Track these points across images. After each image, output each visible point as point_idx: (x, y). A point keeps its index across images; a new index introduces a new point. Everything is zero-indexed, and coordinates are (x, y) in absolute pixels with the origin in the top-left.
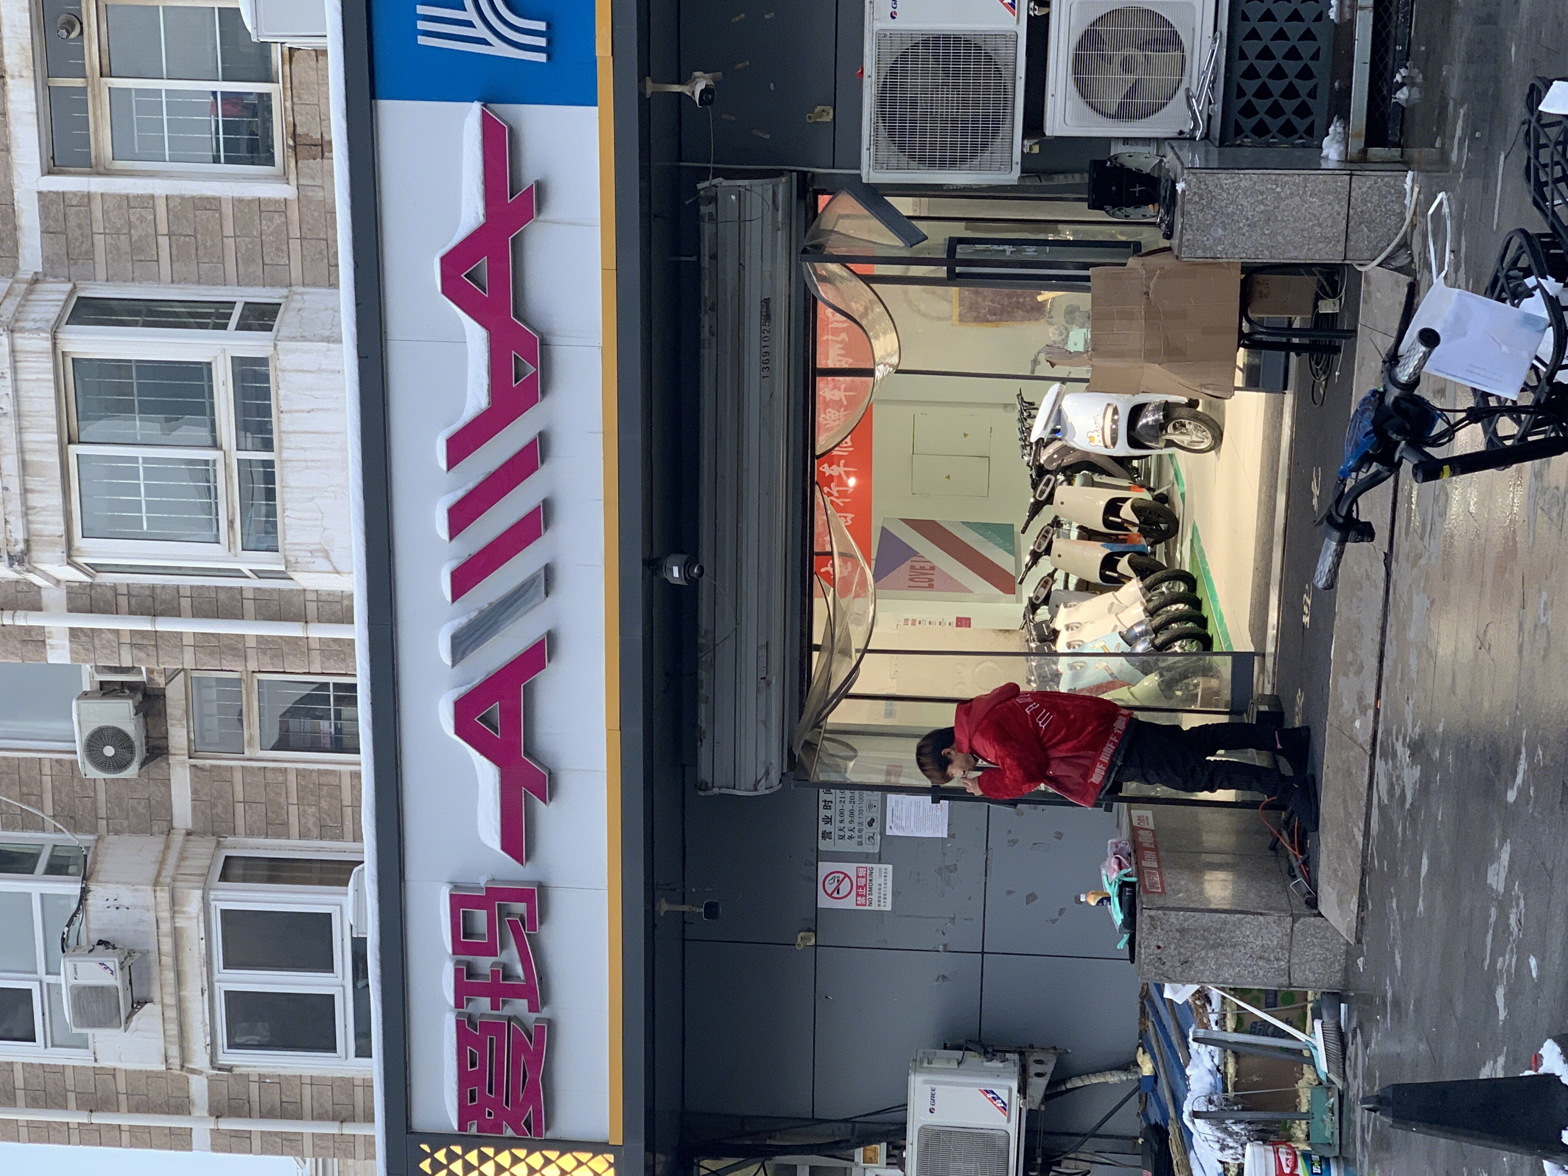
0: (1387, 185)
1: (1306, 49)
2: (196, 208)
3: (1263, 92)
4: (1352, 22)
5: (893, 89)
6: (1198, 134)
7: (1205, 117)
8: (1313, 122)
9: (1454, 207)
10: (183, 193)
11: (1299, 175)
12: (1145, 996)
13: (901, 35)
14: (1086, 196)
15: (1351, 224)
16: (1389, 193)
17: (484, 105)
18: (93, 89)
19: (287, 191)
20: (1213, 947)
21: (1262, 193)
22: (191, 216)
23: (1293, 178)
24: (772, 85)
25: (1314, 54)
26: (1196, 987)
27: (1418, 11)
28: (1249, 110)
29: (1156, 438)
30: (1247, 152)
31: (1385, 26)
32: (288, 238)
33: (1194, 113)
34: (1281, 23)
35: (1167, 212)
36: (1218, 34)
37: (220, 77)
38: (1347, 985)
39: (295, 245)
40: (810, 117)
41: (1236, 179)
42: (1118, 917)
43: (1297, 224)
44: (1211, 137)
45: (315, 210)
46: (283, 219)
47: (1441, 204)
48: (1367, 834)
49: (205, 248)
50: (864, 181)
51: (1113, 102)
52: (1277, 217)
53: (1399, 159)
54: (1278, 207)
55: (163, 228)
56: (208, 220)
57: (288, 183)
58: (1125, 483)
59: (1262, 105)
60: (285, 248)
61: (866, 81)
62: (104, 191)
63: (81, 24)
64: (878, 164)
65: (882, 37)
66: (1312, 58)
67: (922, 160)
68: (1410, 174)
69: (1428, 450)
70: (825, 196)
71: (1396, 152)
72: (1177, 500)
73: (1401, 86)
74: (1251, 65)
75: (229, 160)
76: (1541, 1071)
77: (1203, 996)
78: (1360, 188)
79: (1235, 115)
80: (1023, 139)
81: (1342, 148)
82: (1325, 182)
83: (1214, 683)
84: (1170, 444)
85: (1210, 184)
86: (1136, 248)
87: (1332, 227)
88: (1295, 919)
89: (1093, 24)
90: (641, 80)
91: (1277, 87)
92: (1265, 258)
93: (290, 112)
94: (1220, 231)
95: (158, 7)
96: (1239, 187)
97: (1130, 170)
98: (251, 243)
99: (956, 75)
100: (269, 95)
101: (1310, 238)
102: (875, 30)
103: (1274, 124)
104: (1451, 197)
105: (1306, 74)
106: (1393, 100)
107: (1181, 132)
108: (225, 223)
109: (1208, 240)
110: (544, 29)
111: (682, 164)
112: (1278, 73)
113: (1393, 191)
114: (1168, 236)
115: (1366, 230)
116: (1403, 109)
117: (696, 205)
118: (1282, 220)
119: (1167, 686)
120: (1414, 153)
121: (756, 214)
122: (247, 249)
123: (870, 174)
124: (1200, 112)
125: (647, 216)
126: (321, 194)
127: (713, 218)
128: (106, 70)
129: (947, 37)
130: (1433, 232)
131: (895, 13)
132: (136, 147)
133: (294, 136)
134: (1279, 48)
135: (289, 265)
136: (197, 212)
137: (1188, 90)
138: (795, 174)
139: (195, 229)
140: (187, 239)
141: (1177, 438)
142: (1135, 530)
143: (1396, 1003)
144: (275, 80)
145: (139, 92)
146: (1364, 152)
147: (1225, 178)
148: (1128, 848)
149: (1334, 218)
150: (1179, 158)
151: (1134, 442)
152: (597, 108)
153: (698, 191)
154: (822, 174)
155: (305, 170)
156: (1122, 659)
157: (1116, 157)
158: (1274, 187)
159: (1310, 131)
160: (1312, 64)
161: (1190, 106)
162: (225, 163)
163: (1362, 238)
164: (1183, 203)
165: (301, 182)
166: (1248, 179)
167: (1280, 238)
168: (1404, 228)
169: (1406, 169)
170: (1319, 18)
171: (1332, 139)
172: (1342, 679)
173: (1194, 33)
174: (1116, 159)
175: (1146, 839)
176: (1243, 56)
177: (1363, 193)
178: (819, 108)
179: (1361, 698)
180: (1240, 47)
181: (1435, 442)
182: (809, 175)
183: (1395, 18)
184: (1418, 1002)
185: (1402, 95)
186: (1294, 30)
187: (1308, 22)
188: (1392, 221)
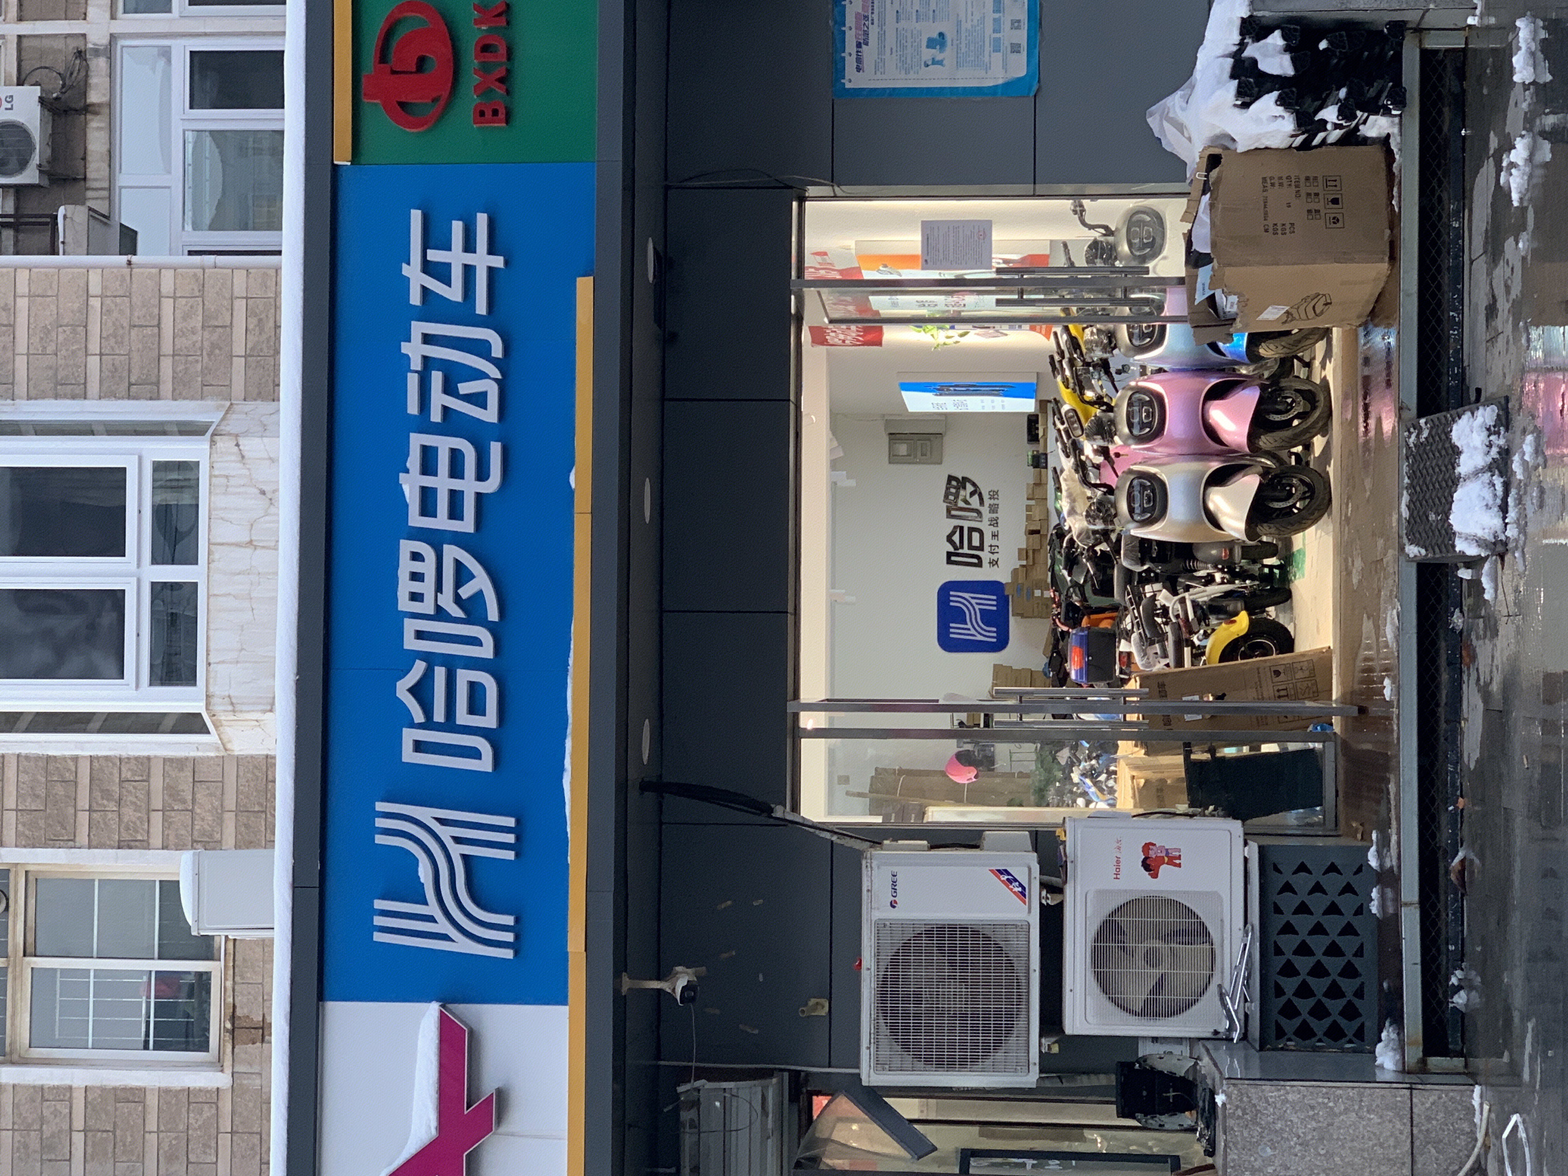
0: (1451, 1099)
1: (1348, 944)
2: (117, 1100)
3: (1304, 991)
4: (1397, 917)
5: (895, 982)
6: (1235, 1036)
7: (1242, 1017)
8: (1363, 1025)
9: (1531, 1134)
10: (104, 1083)
11: (1353, 1088)
13: (903, 925)
14: (1114, 1099)
15: (1417, 1143)
16: (1456, 1109)
17: (443, 1006)
18: (14, 970)
19: (221, 1080)
21: (1313, 1108)
22: (110, 1108)
23: (1346, 1091)
24: (761, 976)
25: (1357, 951)
27: (1469, 908)
28: (1289, 1011)
30: (1291, 1057)
31: (1434, 923)
32: (218, 1133)
33: (1228, 1011)
34: (1318, 916)
35: (1207, 1127)
36: (1249, 926)
37: (156, 955)
39: (225, 1140)
40: (803, 1012)
41: (1282, 1092)
43: (1355, 1144)
44: (1250, 1037)
45: (250, 1101)
46: (214, 1111)
47: (1516, 1127)
49: (124, 1145)
50: (864, 1083)
51: (1138, 996)
52: (1332, 1135)
53: (1462, 1070)
54: (1332, 1124)
55: (79, 1124)
56: (130, 1113)
57: (222, 1071)
59: (1304, 1006)
60: (213, 1145)
61: (865, 973)
62: (16, 1082)
63: (7, 899)
64: (880, 1065)
65: (881, 927)
66: (1355, 955)
67: (928, 1061)
68: (1477, 1089)
70: (820, 1097)
71: (1459, 1063)
73: (1457, 989)
74: (1289, 961)
75: (158, 1046)
78: (1423, 1104)
79: (1275, 1015)
80: (1041, 1036)
81: (1398, 1057)
82: (1383, 1096)
85: (1254, 1096)
86: (1174, 1164)
87: (1395, 1147)
89: (1112, 915)
90: (617, 975)
91: (1319, 985)
93: (230, 992)
94: (1268, 1150)
95: (94, 880)
96: (1287, 1101)
97: (1162, 1072)
98: (175, 1138)
99: (964, 968)
100: (208, 974)
101: (1371, 1159)
102: (874, 919)
103: (1319, 1026)
104: (1527, 1119)
105: (1350, 971)
106: (1451, 1005)
107: (1216, 1032)
108: (148, 1117)
109: (1256, 1160)
110: (512, 923)
111: (662, 1063)
112: (1319, 971)
113: (1460, 1107)
115: (1433, 1151)
116: (1463, 1015)
117: (676, 1111)
118: (1338, 1139)
120: (1480, 1063)
121: (743, 1122)
122: (171, 1145)
123: (870, 1076)
124: (1236, 1012)
125: (620, 1125)
126: (258, 1082)
127: (695, 1125)
128: (30, 949)
129: (952, 928)
130: (1509, 1157)
131: (896, 902)
132: (57, 1033)
133: (233, 1018)
134: (1319, 944)
135: (216, 1163)
136: (118, 1105)
137: (1220, 987)
138: (786, 1074)
139: (115, 1123)
140: (105, 1135)
144: (216, 956)
145: (65, 972)
146: (1423, 1062)
147: (1269, 1090)
149: (1396, 1138)
150: (1216, 1065)
152: (567, 1008)
153: (677, 1096)
154: (817, 1073)
155: (243, 1056)
157: (1145, 1059)
158: (1326, 1101)
159: (1360, 1034)
160: (1357, 963)
161: (1224, 1005)
162: (154, 1049)
164: (1225, 1117)
165: (239, 1068)
166: (1295, 1092)
167: (1337, 1159)
168: (1476, 1150)
169: (1471, 1082)
170: (1359, 912)
171: (1386, 1046)
173: (1222, 927)
174: (1145, 1061)
176: (1279, 951)
177: (1427, 1109)
178: (813, 1001)
180: (1275, 942)
182: (803, 1074)
183: (1444, 915)
185: (1460, 999)
186: (1333, 924)
187: (1348, 916)
188: (1462, 1141)
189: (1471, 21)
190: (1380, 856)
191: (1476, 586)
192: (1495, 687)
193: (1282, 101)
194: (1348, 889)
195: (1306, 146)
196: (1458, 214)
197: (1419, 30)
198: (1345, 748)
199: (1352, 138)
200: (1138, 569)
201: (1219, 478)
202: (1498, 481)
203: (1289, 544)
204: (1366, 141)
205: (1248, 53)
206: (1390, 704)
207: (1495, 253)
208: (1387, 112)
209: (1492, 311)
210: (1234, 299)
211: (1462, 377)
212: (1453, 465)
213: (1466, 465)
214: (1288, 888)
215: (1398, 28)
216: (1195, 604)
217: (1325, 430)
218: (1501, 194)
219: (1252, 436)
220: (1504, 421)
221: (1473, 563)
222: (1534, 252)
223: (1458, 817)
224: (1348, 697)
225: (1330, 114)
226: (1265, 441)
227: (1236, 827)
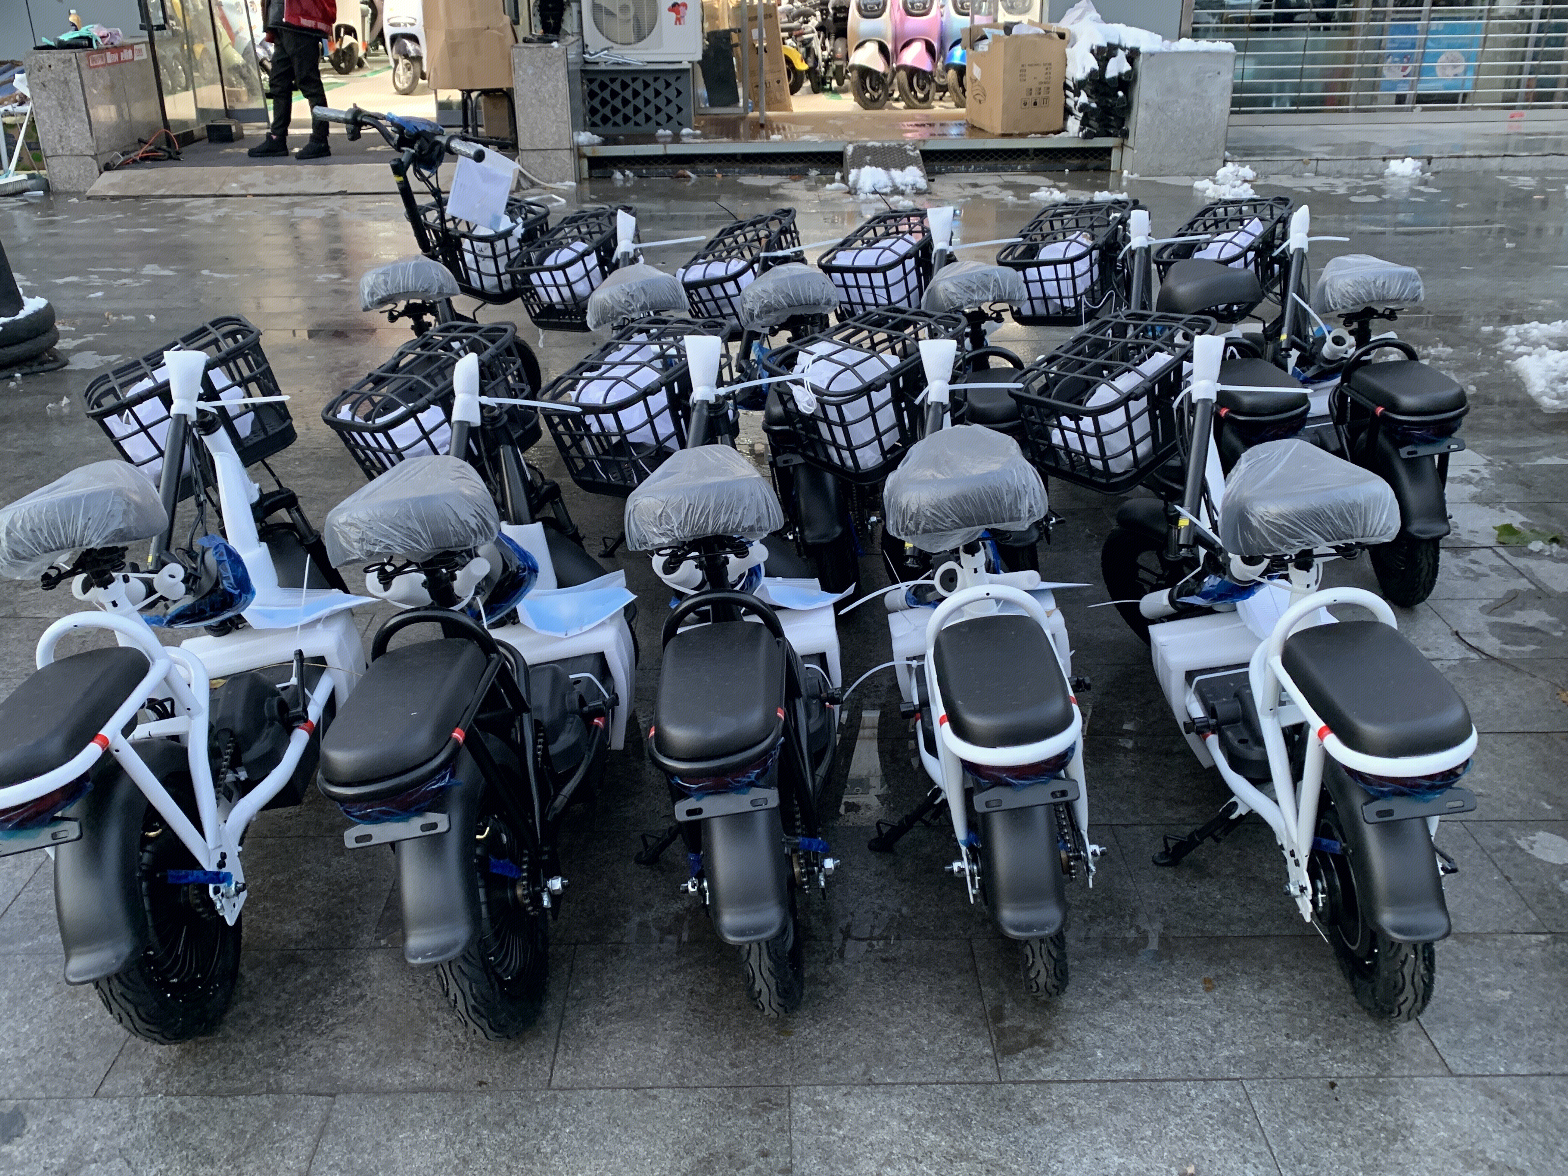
0: (567, 171)
1: (641, 118)
3: (614, 94)
4: (656, 142)
6: (587, 57)
7: (597, 60)
8: (599, 126)
11: (568, 119)
12: (14, 64)
15: (543, 152)
16: (562, 173)
20: (60, 105)
21: (556, 96)
23: (567, 116)
25: (638, 123)
26: (28, 95)
27: (666, 180)
28: (603, 86)
29: (399, 52)
30: (579, 87)
31: (656, 162)
33: (599, 53)
34: (654, 101)
35: (539, 39)
36: (647, 64)
38: (58, 193)
42: (66, 37)
43: (539, 119)
44: (586, 64)
48: (163, 197)
52: (543, 106)
53: (583, 176)
54: (548, 107)
58: (367, 39)
59: (606, 94)
66: (635, 122)
68: (575, 184)
69: (411, 168)
71: (586, 175)
72: (361, 73)
73: (623, 174)
74: (629, 85)
76: (24, 298)
77: (23, 101)
78: (564, 156)
79: (600, 78)
81: (586, 143)
82: (565, 134)
83: (245, 98)
84: (396, 62)
85: (558, 64)
86: (516, 22)
87: (540, 140)
88: (95, 157)
91: (618, 102)
92: (518, 102)
94: (531, 72)
96: (558, 82)
97: (562, 15)
101: (532, 128)
103: (596, 103)
105: (626, 119)
106: (615, 171)
107: (587, 46)
109: (525, 65)
112: (625, 102)
113: (564, 175)
114: (525, 41)
115: (540, 161)
116: (610, 177)
118: (541, 110)
119: (236, 69)
120: (586, 185)
124: (600, 57)
134: (639, 102)
137: (612, 48)
141: (400, 66)
142: (337, 46)
143: (51, 223)
146: (585, 156)
147: (562, 73)
148: (116, 43)
149: (545, 141)
150: (572, 44)
151: (394, 39)
156: (249, 39)
158: (560, 104)
159: (594, 124)
160: (631, 123)
161: (602, 50)
163: (534, 159)
164: (546, 48)
166: (563, 86)
167: (530, 110)
168: (543, 183)
169: (577, 181)
170: (658, 124)
171: (590, 137)
172: (261, 173)
173: (644, 49)
175: (127, 55)
176: (634, 80)
177: (561, 157)
179: (253, 185)
180: (639, 78)
181: (417, 171)
184: (56, 234)
185: (618, 175)
186: (650, 110)
187: (655, 118)
188: (546, 176)
189: (1125, 172)
190: (688, 135)
191: (832, 181)
192: (781, 191)
193: (1093, 72)
194: (670, 118)
195: (1066, 87)
196: (1024, 169)
197: (1122, 146)
198: (743, 118)
199: (1068, 112)
200: (830, 7)
201: (883, 49)
202: (888, 190)
203: (845, 91)
204: (1065, 119)
205: (1120, 52)
206: (768, 137)
207: (1006, 186)
208: (1081, 130)
209: (975, 185)
210: (986, 49)
211: (940, 173)
212: (896, 167)
213: (896, 173)
214: (668, 85)
215: (1125, 135)
216: (811, 40)
217: (908, 107)
218: (1036, 188)
219: (904, 67)
220: (919, 192)
221: (844, 179)
222: (1006, 205)
223: (711, 174)
224: (769, 120)
225: (1083, 98)
226: (902, 74)
227: (699, 57)
